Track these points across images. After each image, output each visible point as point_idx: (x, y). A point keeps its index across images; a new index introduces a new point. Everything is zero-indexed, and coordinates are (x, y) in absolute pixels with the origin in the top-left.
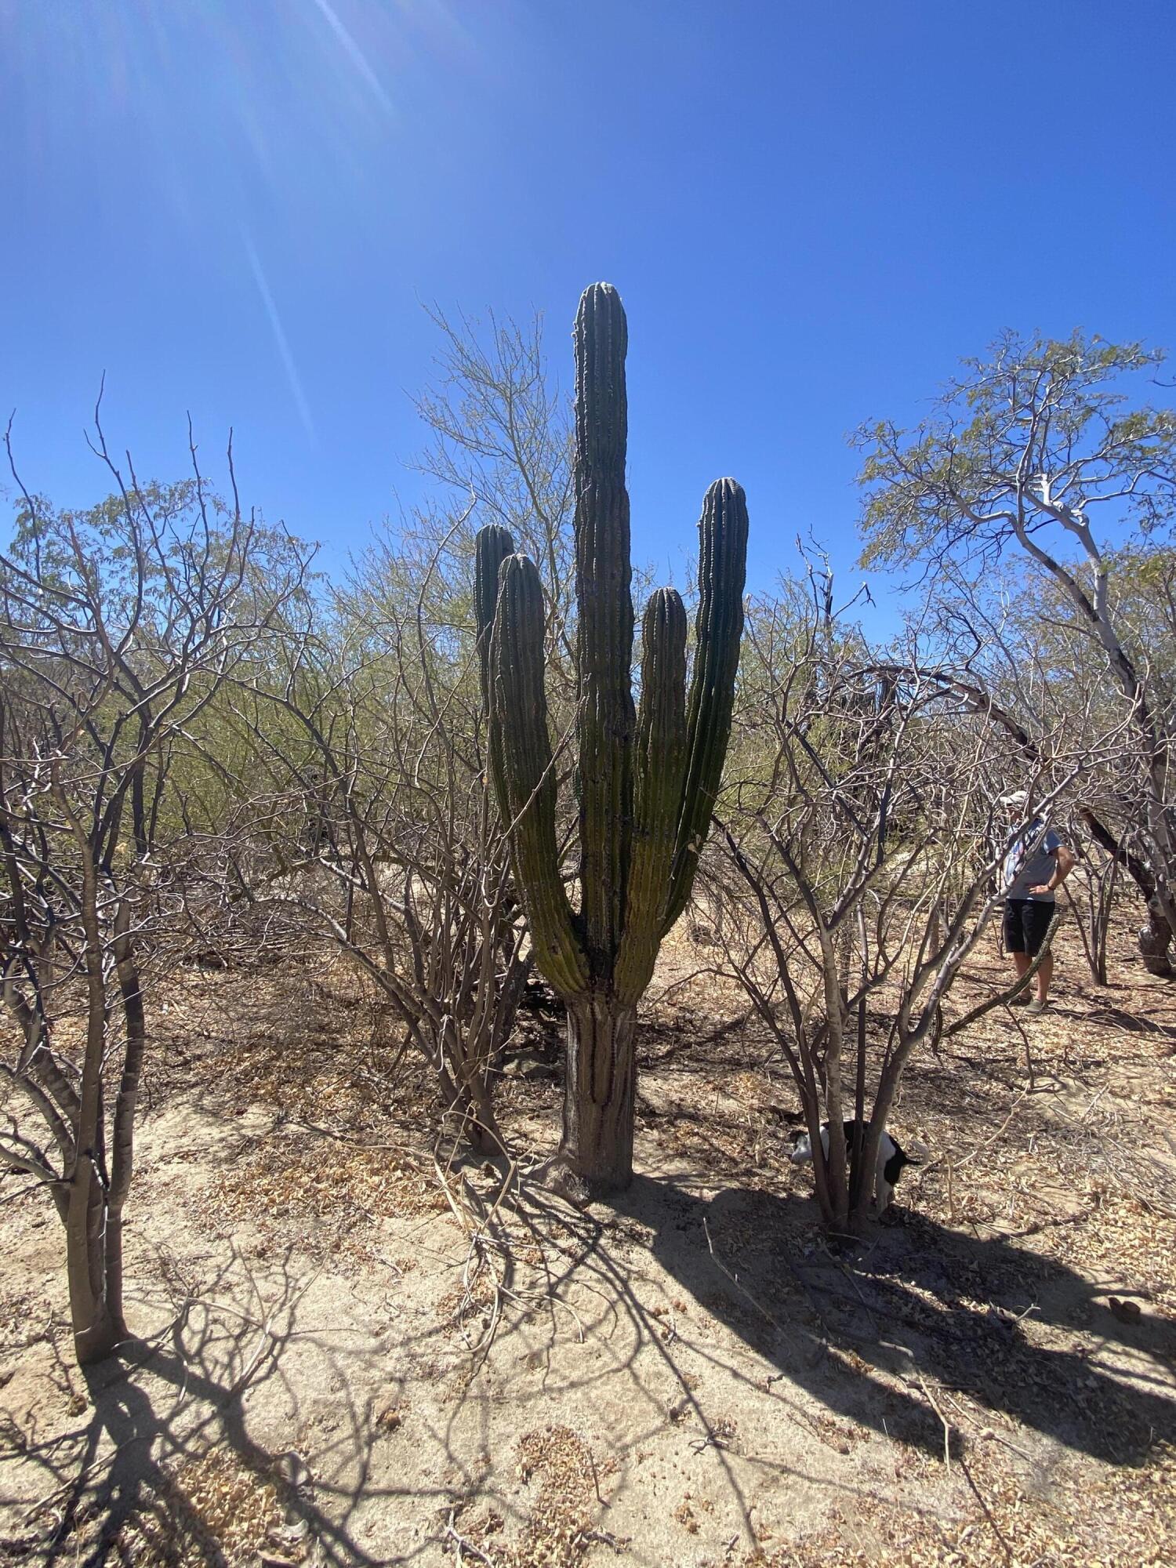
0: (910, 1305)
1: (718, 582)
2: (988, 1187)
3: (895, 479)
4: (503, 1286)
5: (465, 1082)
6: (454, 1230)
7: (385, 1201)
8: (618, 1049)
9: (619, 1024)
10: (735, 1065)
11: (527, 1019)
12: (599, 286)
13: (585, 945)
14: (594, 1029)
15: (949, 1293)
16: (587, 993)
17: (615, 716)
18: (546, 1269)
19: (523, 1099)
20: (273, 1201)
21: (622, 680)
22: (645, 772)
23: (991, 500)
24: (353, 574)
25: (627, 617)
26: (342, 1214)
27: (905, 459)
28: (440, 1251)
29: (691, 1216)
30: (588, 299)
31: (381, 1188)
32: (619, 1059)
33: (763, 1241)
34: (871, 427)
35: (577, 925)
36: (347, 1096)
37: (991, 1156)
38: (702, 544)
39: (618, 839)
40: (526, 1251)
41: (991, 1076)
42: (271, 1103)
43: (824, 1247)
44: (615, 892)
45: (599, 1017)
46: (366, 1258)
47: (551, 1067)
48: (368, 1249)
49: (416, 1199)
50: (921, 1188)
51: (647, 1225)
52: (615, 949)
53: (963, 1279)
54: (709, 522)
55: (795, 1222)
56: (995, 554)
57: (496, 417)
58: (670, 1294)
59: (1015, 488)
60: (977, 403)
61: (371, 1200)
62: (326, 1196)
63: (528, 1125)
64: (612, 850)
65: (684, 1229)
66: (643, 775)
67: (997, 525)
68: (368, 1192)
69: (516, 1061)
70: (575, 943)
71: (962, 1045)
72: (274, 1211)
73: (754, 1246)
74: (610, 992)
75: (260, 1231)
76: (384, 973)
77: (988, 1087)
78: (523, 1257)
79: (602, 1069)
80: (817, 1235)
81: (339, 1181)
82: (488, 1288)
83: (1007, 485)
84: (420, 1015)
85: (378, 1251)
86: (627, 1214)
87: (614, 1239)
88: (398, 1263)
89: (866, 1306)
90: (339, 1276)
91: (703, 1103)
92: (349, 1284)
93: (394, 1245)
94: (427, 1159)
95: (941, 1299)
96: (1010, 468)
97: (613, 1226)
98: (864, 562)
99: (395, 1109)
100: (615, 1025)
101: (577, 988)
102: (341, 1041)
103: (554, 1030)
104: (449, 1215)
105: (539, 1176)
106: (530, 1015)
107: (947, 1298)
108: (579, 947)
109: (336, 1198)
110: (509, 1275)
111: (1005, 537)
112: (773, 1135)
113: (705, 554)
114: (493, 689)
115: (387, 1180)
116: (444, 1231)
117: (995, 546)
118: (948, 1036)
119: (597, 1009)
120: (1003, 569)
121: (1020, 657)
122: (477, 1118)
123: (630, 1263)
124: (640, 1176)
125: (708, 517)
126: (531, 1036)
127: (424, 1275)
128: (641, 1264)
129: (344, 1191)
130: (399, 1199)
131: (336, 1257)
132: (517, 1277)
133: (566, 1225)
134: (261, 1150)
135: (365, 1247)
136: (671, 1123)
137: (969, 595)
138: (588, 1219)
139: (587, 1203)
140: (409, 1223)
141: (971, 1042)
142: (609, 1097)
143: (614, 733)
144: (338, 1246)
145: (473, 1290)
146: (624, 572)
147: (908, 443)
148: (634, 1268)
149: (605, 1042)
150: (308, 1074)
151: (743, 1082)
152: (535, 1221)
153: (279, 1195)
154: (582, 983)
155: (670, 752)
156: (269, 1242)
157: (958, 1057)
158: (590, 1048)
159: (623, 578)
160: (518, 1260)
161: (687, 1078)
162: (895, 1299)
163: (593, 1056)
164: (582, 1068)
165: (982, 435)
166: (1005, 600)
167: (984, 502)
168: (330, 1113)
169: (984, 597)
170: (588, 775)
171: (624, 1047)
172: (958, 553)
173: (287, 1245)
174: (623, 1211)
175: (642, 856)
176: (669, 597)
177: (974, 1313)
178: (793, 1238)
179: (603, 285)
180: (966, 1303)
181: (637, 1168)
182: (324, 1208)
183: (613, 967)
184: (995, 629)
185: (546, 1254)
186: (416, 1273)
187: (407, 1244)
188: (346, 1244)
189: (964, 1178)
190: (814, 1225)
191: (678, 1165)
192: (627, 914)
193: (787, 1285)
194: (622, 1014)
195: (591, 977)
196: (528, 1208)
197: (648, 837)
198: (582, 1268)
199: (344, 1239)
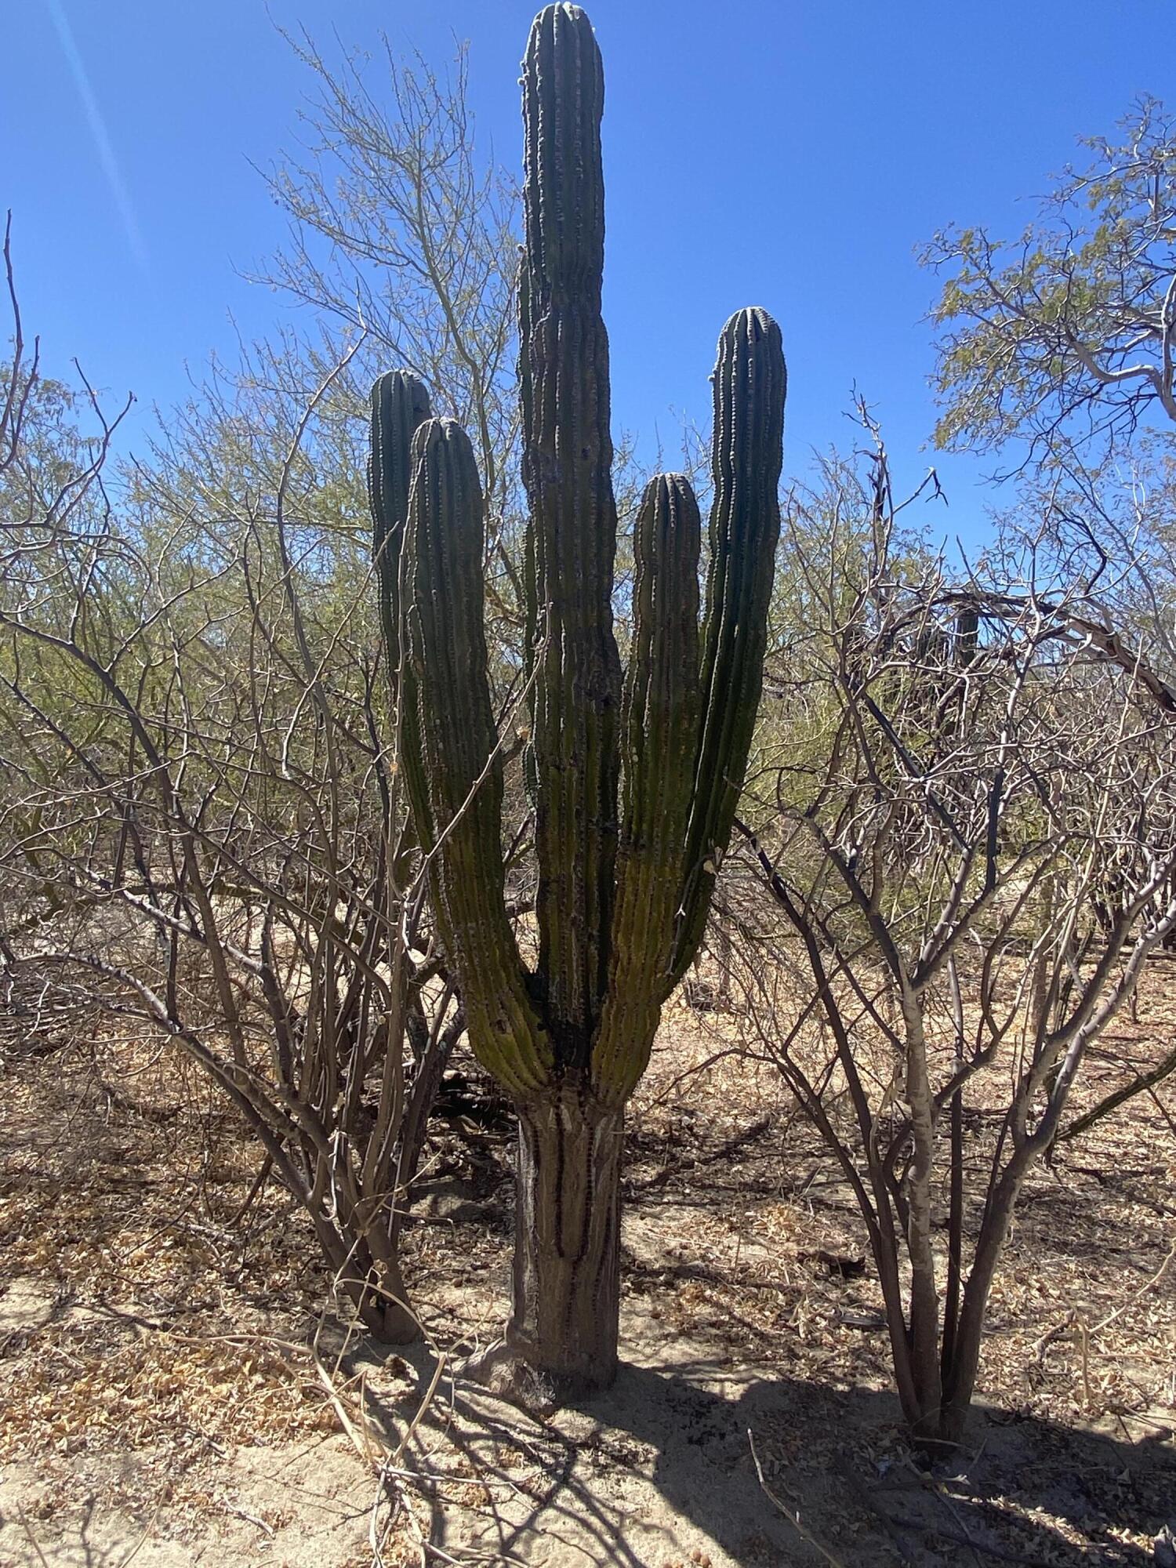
0: (1037, 1539)
1: (743, 468)
2: (1137, 1360)
3: (985, 315)
4: (431, 1543)
5: (360, 1233)
6: (349, 1461)
7: (239, 1421)
8: (597, 1175)
9: (598, 1136)
10: (761, 1191)
11: (442, 1133)
12: (560, 7)
13: (546, 1018)
14: (561, 1145)
15: (1091, 1517)
16: (550, 1091)
17: (589, 669)
18: (495, 1515)
19: (444, 1257)
20: (60, 1429)
21: (600, 613)
22: (639, 754)
23: (1123, 349)
24: (162, 443)
25: (607, 517)
26: (172, 1444)
27: (1001, 286)
28: (330, 1494)
29: (710, 1423)
30: (545, 27)
31: (232, 1401)
32: (598, 1190)
33: (817, 1455)
34: (953, 238)
35: (534, 987)
36: (169, 1260)
37: (1137, 1313)
38: (717, 407)
39: (595, 854)
40: (462, 1488)
41: (1131, 1197)
42: (45, 1278)
43: (908, 1458)
44: (591, 936)
45: (568, 1126)
46: (214, 1512)
47: (482, 1205)
48: (216, 1497)
49: (287, 1416)
50: (1041, 1365)
51: (643, 1440)
52: (592, 1022)
53: (1110, 1497)
54: (728, 372)
55: (863, 1424)
56: (1128, 428)
57: (395, 204)
58: (684, 1543)
59: (1157, 332)
60: (1102, 206)
61: (216, 1422)
62: (145, 1418)
63: (453, 1295)
64: (587, 873)
65: (700, 1442)
66: (636, 758)
67: (1131, 386)
68: (211, 1409)
69: (429, 1198)
70: (532, 1015)
71: (1086, 1151)
72: (63, 1444)
73: (804, 1463)
74: (586, 1088)
75: (42, 1478)
76: (228, 1069)
77: (1127, 1212)
78: (459, 1498)
79: (573, 1203)
80: (895, 1441)
81: (164, 1394)
82: (407, 1548)
83: (1146, 326)
84: (285, 1132)
85: (233, 1499)
86: (613, 1424)
87: (595, 1463)
88: (265, 1517)
89: (972, 1545)
90: (173, 1542)
91: (716, 1251)
92: (190, 1553)
93: (258, 1489)
94: (300, 1354)
95: (1079, 1529)
96: (1148, 301)
97: (593, 1442)
98: (941, 436)
99: (246, 1279)
100: (592, 1137)
101: (534, 1083)
102: (151, 1177)
103: (485, 1148)
104: (340, 1438)
105: (478, 1374)
106: (446, 1125)
107: (1089, 1526)
108: (538, 1020)
109: (162, 1419)
110: (438, 1528)
111: (1142, 403)
112: (821, 1297)
113: (723, 421)
114: (405, 626)
115: (240, 1389)
116: (335, 1464)
117: (1128, 417)
118: (1067, 1138)
119: (565, 1115)
120: (1136, 450)
121: (1160, 581)
122: (382, 1287)
123: (622, 1498)
124: (628, 1366)
125: (727, 366)
126: (451, 1160)
127: (306, 1534)
128: (640, 1499)
129: (173, 1409)
130: (261, 1418)
131: (166, 1512)
132: (451, 1531)
133: (520, 1447)
134: (36, 1350)
135: (211, 1495)
136: (669, 1285)
137: (1088, 490)
138: (555, 1436)
139: (550, 1411)
140: (278, 1453)
141: (1100, 1147)
142: (584, 1247)
143: (589, 694)
144: (169, 1496)
145: (384, 1551)
146: (602, 447)
147: (1007, 261)
148: (630, 1507)
149: (577, 1164)
150: (104, 1228)
151: (773, 1218)
152: (475, 1445)
153: (70, 1421)
154: (543, 1076)
155: (677, 722)
156: (57, 1493)
157: (1082, 1170)
158: (555, 1174)
159: (601, 455)
160: (450, 1502)
161: (689, 1215)
162: (1015, 1531)
163: (559, 1187)
164: (543, 1203)
165: (1110, 251)
166: (1139, 496)
167: (1113, 352)
168: (140, 1289)
169: (1110, 491)
170: (549, 758)
171: (606, 1171)
172: (1075, 425)
173: (88, 1497)
174: (608, 1421)
175: (635, 881)
176: (675, 487)
177: (1126, 1546)
178: (862, 1447)
179: (566, 6)
180: (1115, 1532)
181: (624, 1356)
182: (143, 1436)
183: (590, 1048)
184: (1125, 539)
185: (493, 1491)
186: (293, 1531)
187: (278, 1486)
188: (182, 1492)
189: (1102, 1347)
190: (890, 1427)
191: (686, 1348)
192: (611, 968)
193: (858, 1520)
194: (604, 1121)
195: (556, 1067)
196: (463, 1425)
197: (643, 853)
198: (550, 1513)
199: (178, 1483)
